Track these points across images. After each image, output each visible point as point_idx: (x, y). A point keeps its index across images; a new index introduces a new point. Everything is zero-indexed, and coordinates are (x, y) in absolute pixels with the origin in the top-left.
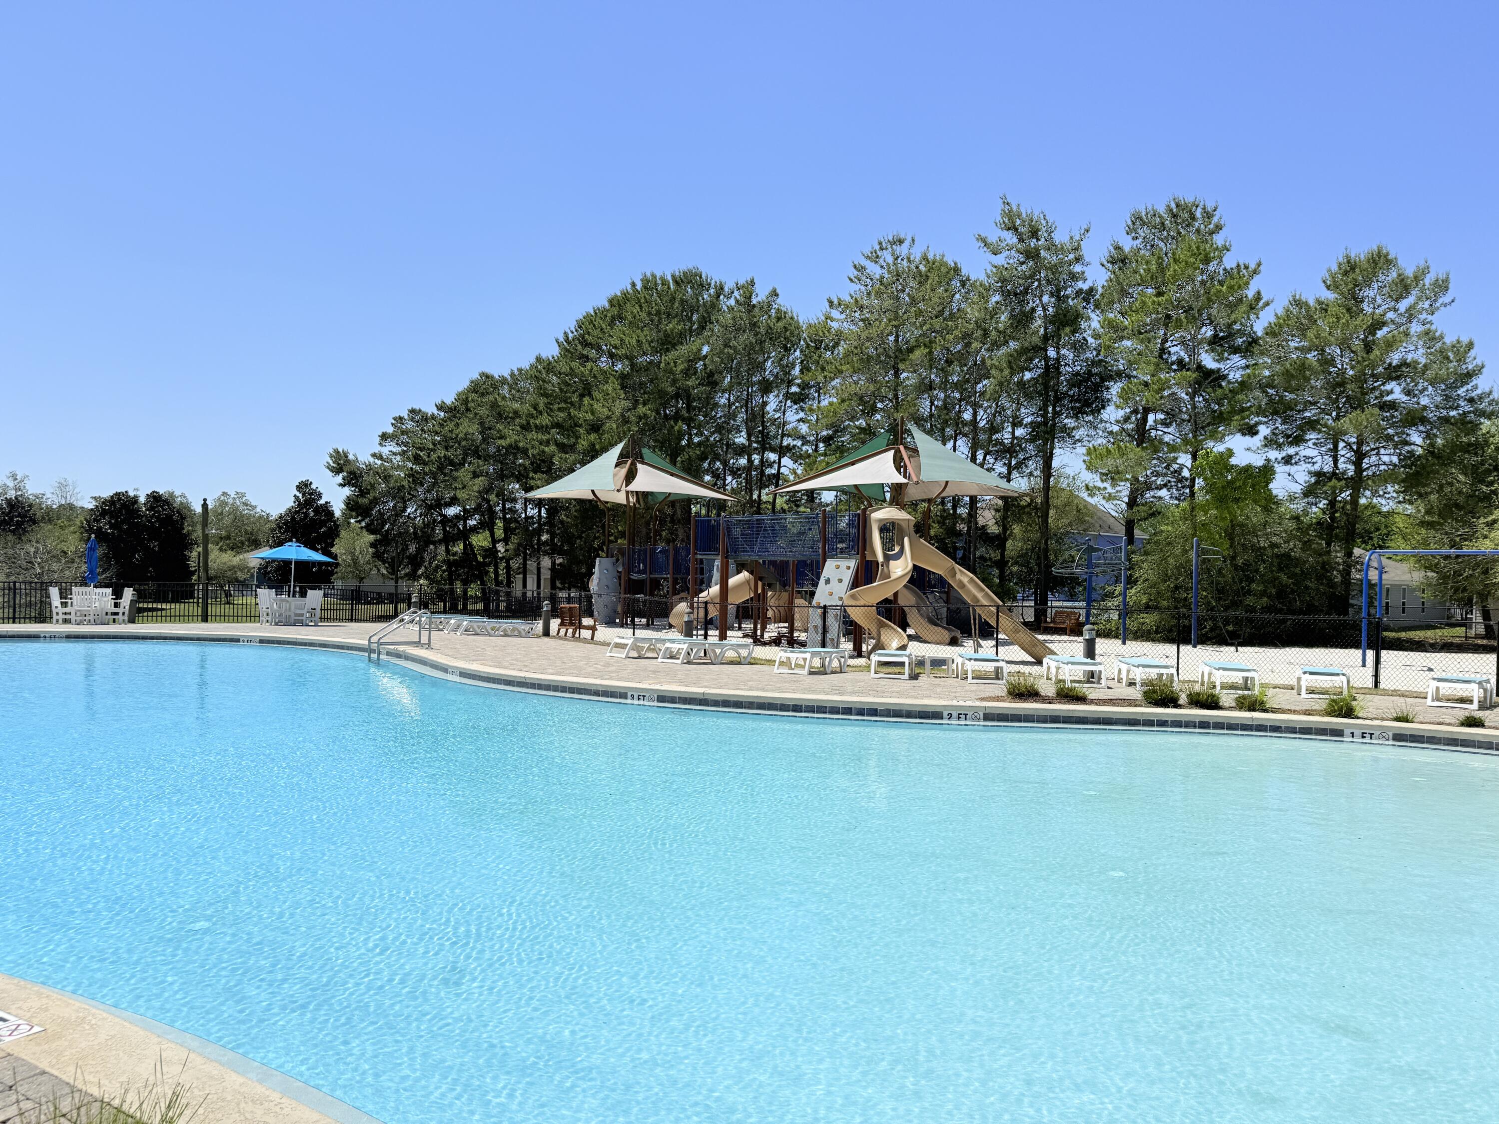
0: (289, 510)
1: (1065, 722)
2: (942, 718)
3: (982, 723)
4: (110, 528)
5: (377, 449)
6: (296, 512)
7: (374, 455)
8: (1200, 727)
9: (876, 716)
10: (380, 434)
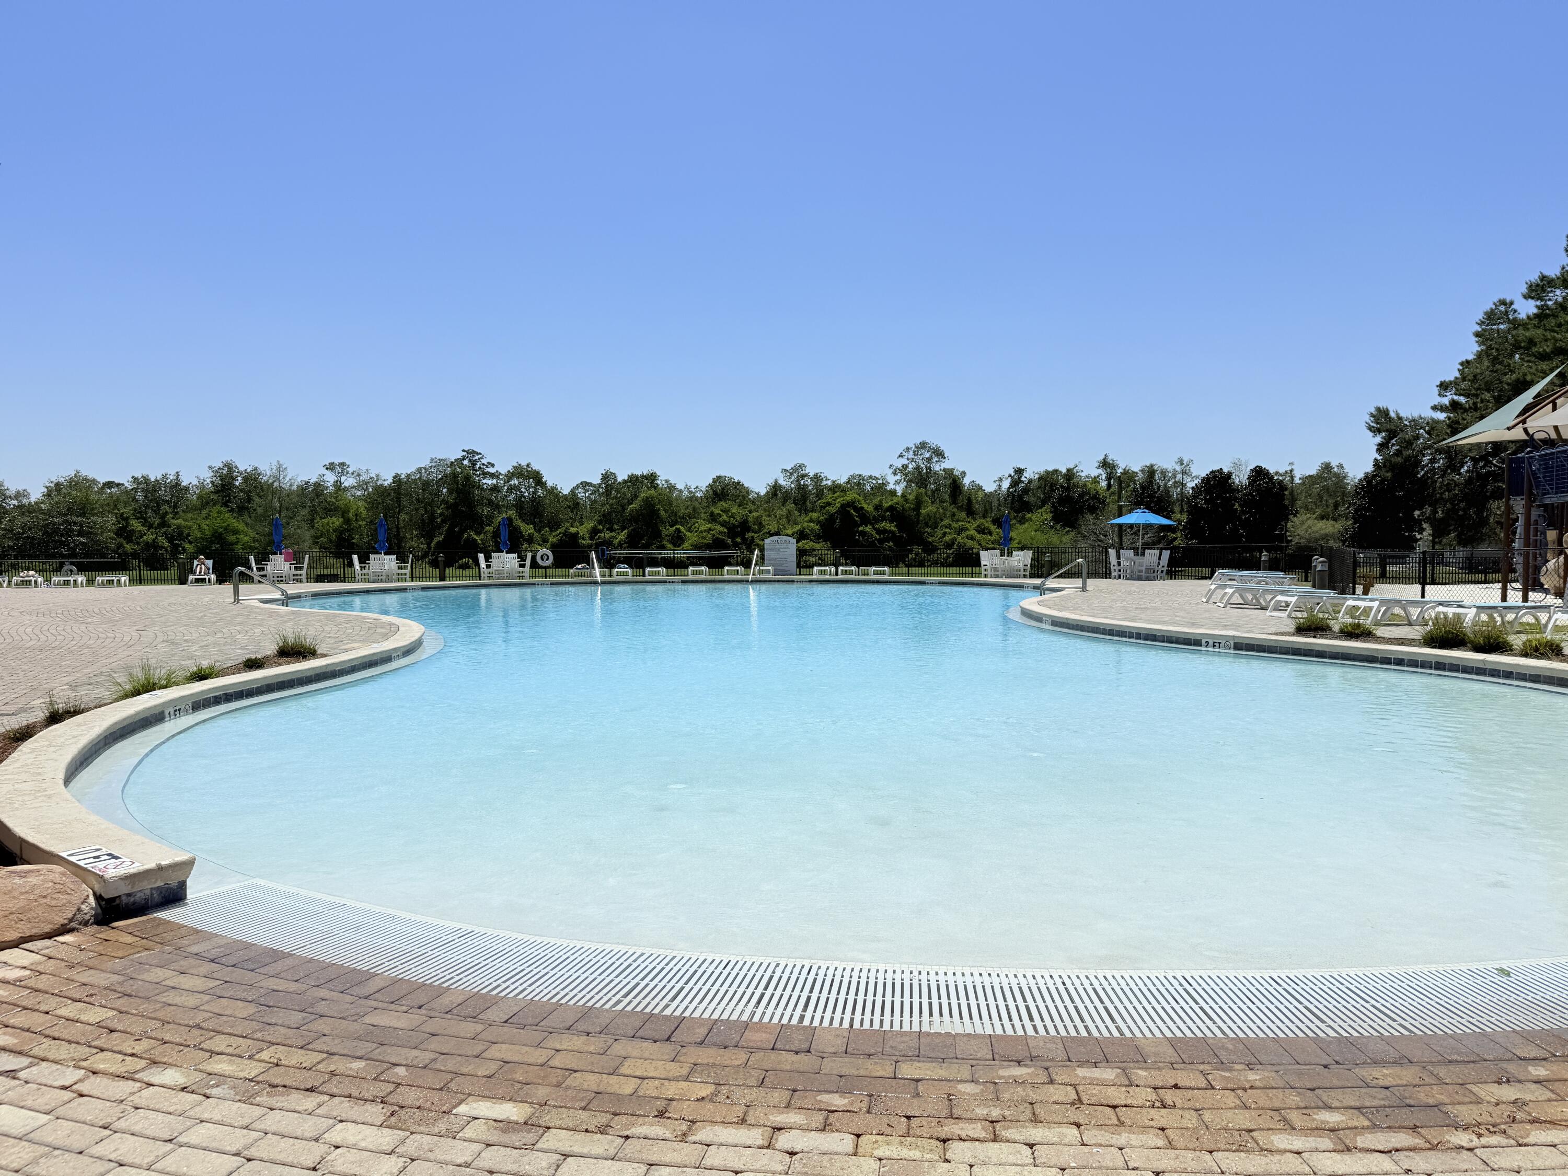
0: (1367, 474)
1: (1305, 655)
2: (1201, 645)
3: (1232, 652)
4: (1205, 503)
5: (1437, 400)
6: (1374, 476)
7: (1434, 408)
8: (1436, 669)
9: (1156, 641)
10: (1438, 383)
